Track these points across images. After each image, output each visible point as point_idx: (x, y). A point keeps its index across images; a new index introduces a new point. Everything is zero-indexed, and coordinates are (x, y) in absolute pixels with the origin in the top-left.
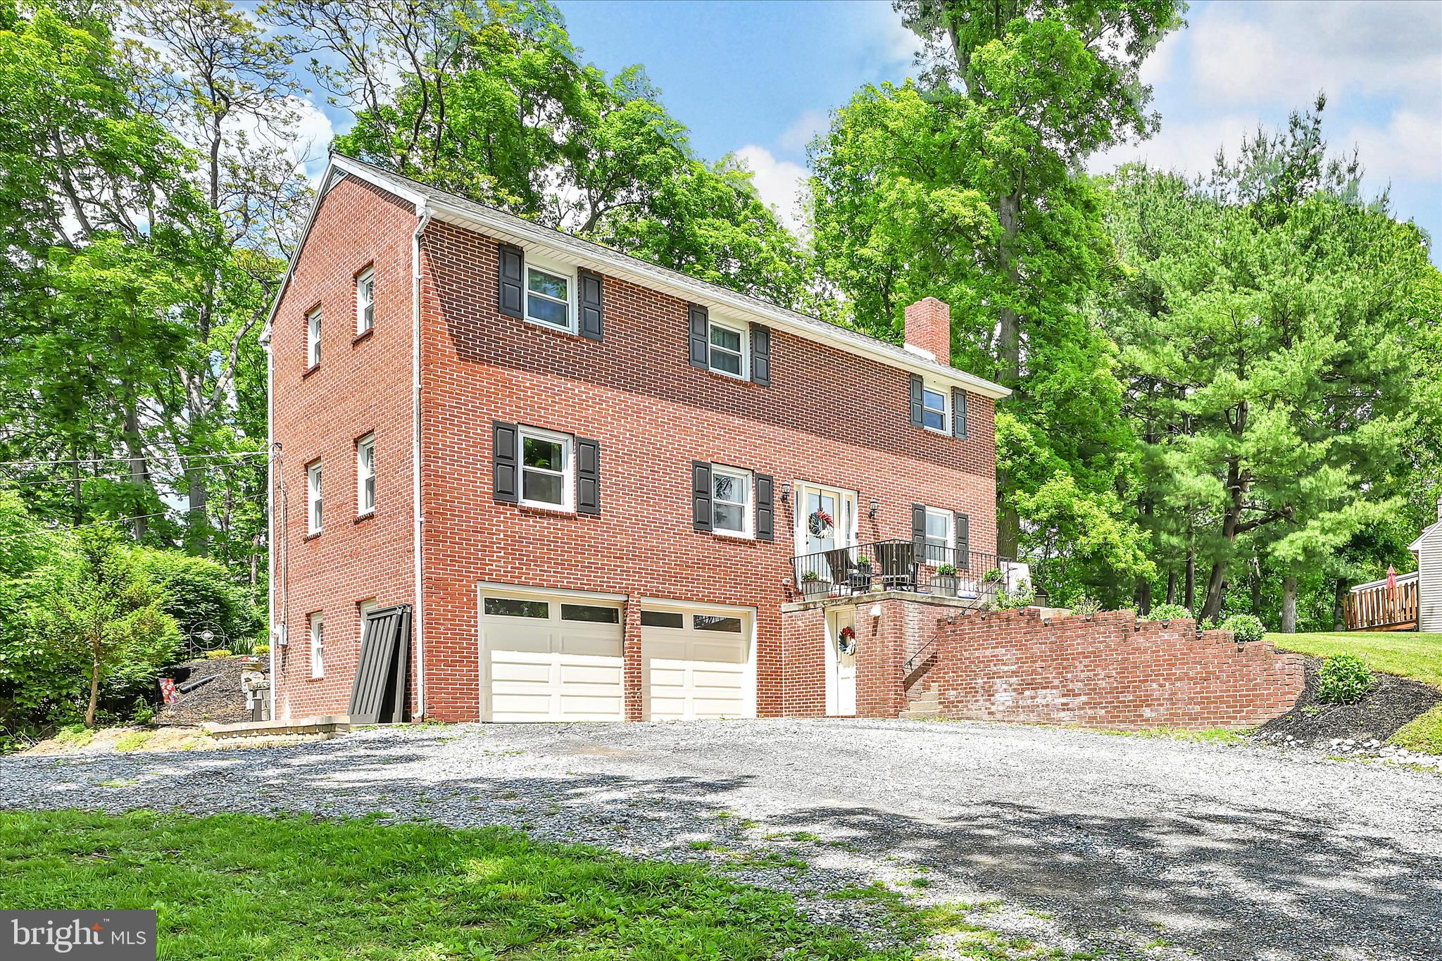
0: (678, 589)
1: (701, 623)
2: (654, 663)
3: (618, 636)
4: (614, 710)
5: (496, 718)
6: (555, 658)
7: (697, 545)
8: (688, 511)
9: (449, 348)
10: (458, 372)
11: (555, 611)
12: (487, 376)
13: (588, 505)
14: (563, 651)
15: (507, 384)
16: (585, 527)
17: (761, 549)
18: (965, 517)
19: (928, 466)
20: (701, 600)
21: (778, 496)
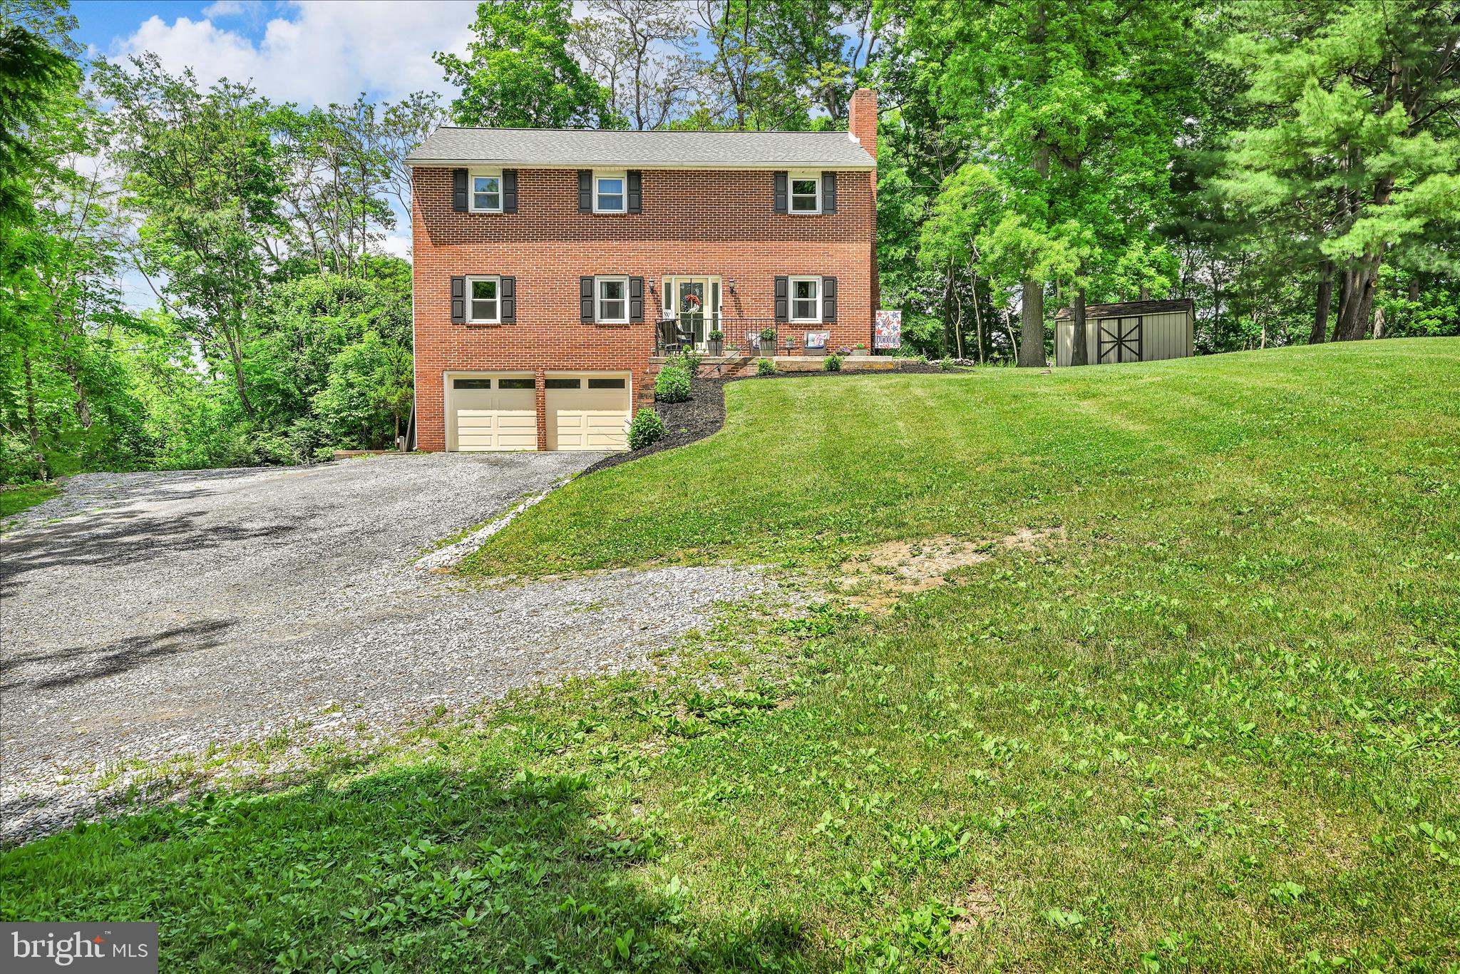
0: (569, 364)
1: (594, 384)
2: (560, 413)
3: (534, 397)
4: (531, 443)
5: (461, 449)
6: (495, 413)
7: (583, 333)
8: (577, 311)
9: (427, 239)
10: (432, 252)
11: (495, 384)
12: (446, 252)
13: (509, 317)
14: (499, 409)
15: (459, 253)
16: (507, 331)
17: (634, 330)
18: (834, 280)
19: (795, 244)
20: (587, 369)
21: (648, 290)
